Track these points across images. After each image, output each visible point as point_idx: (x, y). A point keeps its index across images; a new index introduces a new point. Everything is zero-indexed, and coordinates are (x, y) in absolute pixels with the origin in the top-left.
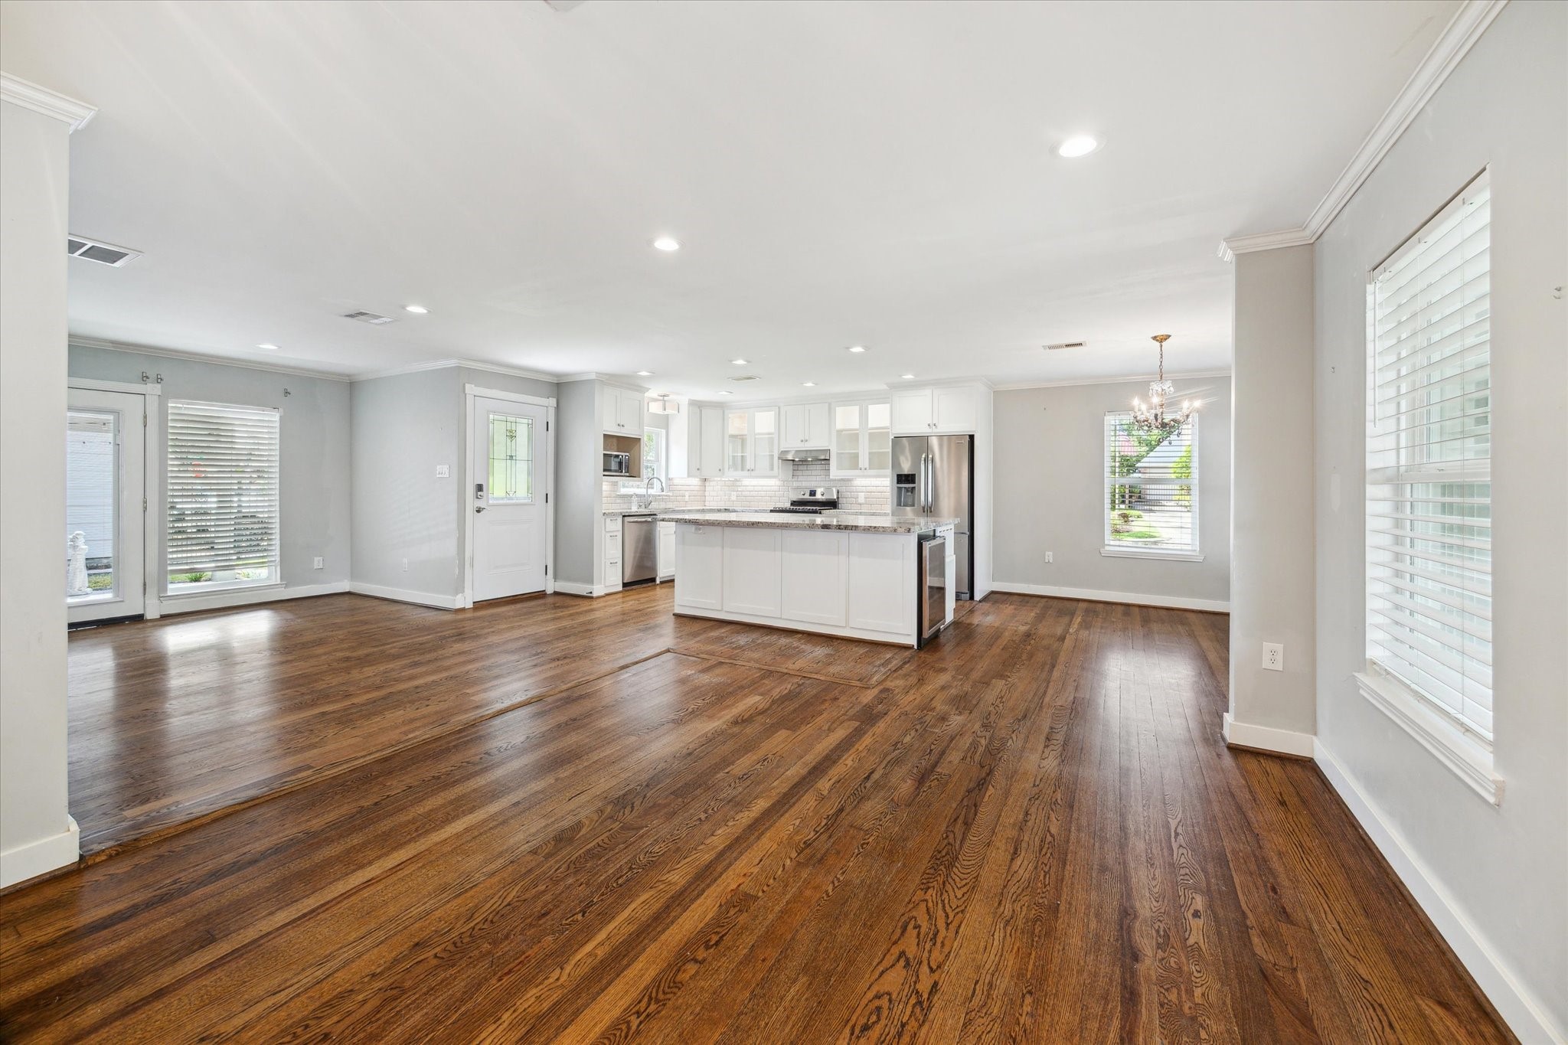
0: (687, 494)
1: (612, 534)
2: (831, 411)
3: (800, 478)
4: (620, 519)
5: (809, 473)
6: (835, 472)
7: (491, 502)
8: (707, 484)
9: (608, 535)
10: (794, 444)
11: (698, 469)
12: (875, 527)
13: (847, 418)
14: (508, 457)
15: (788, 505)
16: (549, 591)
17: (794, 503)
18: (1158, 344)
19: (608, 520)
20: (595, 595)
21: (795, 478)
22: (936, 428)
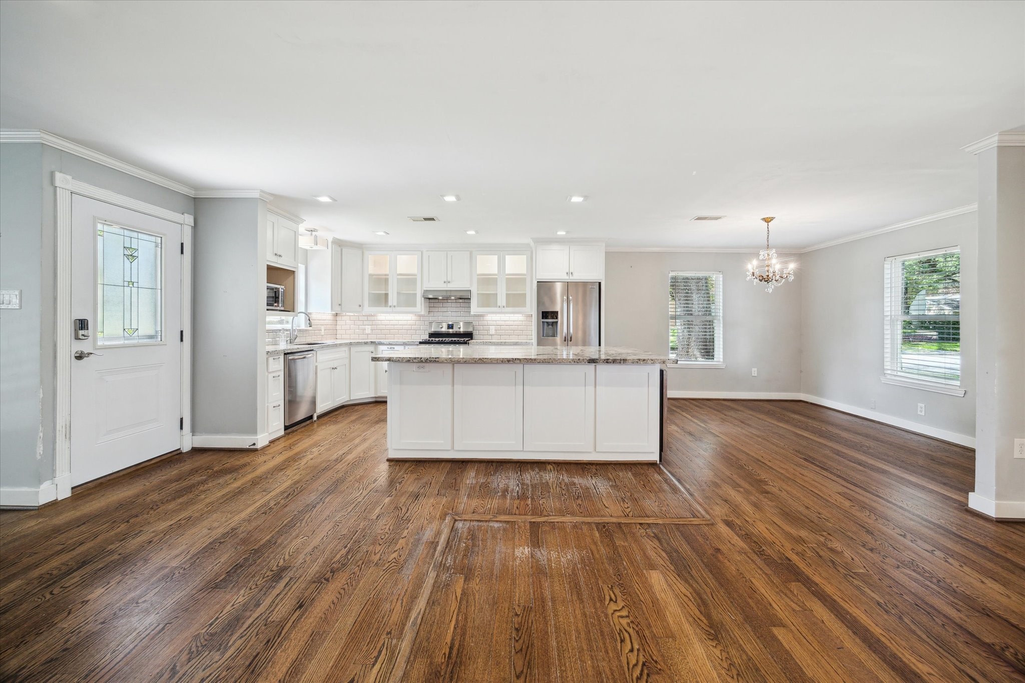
0: (323, 328)
1: (274, 374)
2: (471, 258)
3: (436, 314)
4: (282, 357)
5: (445, 309)
6: (475, 308)
7: (100, 343)
8: (339, 318)
9: (271, 376)
10: (437, 284)
11: (339, 305)
12: (644, 360)
13: (488, 265)
14: (126, 284)
15: (426, 337)
16: (186, 448)
17: (432, 335)
18: (766, 224)
19: (271, 359)
20: (259, 446)
21: (432, 314)
22: (572, 276)
